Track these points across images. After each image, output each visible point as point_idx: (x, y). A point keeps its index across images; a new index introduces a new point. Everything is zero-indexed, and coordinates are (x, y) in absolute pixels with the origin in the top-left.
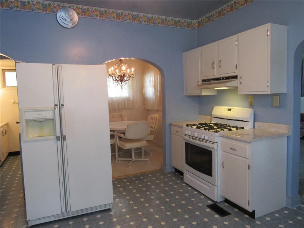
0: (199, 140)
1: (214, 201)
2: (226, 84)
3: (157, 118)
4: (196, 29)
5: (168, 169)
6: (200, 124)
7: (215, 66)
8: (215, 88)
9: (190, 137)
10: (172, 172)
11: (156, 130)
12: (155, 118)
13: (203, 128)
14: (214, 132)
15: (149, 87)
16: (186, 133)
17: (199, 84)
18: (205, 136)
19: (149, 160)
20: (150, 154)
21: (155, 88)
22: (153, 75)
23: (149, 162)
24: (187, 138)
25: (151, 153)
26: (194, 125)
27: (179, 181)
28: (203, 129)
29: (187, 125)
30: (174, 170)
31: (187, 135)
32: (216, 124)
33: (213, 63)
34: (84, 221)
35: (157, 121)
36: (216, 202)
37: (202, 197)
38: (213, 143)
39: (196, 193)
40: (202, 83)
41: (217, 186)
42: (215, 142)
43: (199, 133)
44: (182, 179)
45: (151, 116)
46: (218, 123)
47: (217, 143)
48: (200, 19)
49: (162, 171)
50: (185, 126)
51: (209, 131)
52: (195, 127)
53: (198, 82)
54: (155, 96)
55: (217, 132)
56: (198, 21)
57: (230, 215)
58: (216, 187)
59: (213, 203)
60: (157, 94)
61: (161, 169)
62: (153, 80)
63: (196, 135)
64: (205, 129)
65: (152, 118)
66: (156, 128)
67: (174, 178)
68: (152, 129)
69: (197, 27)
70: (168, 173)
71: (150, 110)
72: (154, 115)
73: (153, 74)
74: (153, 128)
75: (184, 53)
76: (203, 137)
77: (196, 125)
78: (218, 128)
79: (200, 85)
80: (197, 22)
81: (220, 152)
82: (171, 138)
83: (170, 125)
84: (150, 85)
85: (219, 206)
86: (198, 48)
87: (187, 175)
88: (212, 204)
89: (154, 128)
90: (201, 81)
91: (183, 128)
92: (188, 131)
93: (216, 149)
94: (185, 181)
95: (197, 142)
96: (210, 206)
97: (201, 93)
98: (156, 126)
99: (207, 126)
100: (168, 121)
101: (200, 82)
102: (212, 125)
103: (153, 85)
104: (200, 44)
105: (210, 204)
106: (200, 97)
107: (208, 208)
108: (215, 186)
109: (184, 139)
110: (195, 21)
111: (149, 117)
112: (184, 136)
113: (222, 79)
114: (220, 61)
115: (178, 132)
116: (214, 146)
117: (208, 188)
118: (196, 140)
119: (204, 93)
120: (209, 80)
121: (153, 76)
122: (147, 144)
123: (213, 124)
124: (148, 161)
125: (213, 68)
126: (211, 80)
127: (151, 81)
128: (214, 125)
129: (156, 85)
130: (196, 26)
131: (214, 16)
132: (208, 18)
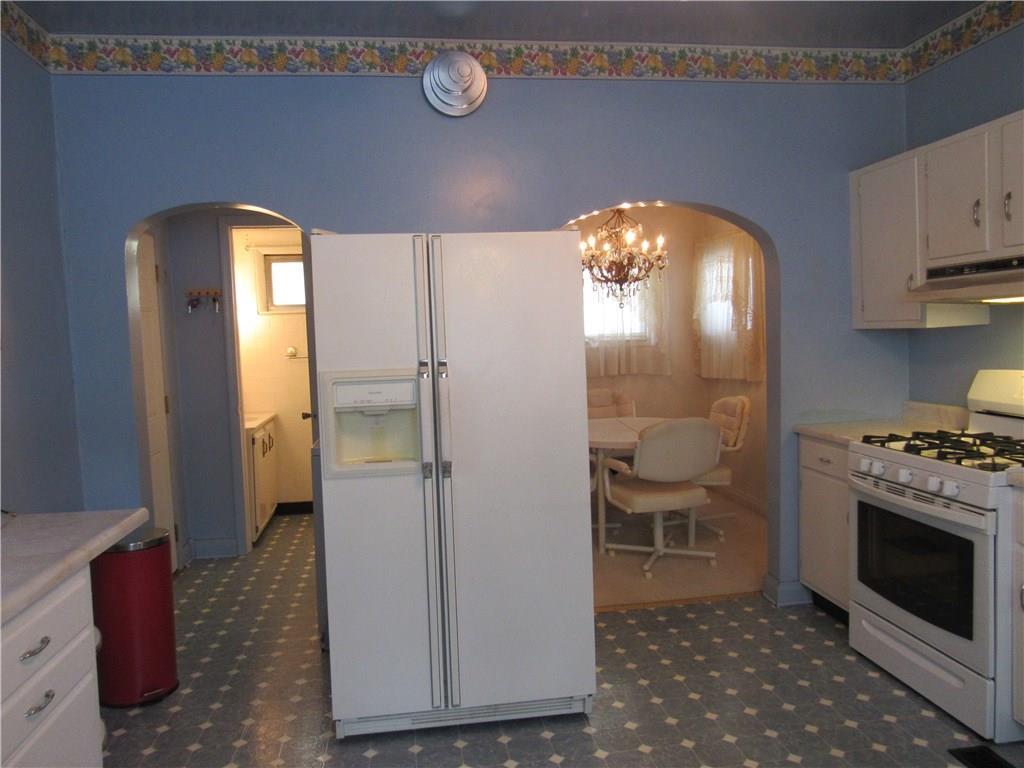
0: (916, 497)
1: (981, 738)
3: (746, 410)
4: (902, 79)
5: (787, 595)
6: (916, 436)
7: (987, 214)
8: (984, 301)
9: (876, 484)
10: (803, 606)
11: (738, 451)
12: (738, 410)
13: (934, 452)
14: (982, 467)
15: (715, 300)
16: (864, 467)
17: (913, 287)
18: (942, 483)
19: (713, 555)
20: (717, 535)
21: (737, 301)
22: (729, 257)
23: (713, 563)
24: (866, 485)
25: (721, 532)
26: (893, 438)
27: (831, 644)
28: (935, 455)
29: (867, 440)
30: (811, 601)
31: (865, 475)
32: (986, 438)
33: (978, 203)
34: (500, 743)
35: (746, 419)
36: (991, 741)
37: (928, 714)
38: (980, 510)
39: (899, 693)
40: (927, 284)
41: (994, 679)
42: (989, 507)
43: (915, 471)
44: (844, 634)
45: (723, 399)
46: (996, 434)
47: (994, 510)
48: (919, 44)
49: (762, 597)
50: (858, 442)
51: (959, 462)
52: (900, 445)
53: (911, 278)
54: (739, 336)
55: (994, 468)
56: (910, 49)
58: (992, 682)
59: (976, 743)
60: (746, 325)
61: (761, 592)
62: (731, 275)
63: (904, 476)
64: (942, 456)
65: (728, 410)
66: (739, 445)
67: (813, 630)
68: (727, 445)
69: (906, 73)
70: (789, 607)
71: (717, 380)
72: (732, 400)
73: (732, 254)
74: (731, 444)
75: (853, 175)
76: (933, 484)
77: (902, 439)
78: (999, 453)
79: (917, 290)
80: (905, 56)
81: (1006, 545)
82: (799, 484)
83: (798, 434)
84: (719, 291)
85: (996, 755)
86: (911, 152)
87: (864, 622)
88: (972, 745)
89: (735, 445)
90: (925, 275)
91: (851, 448)
92: (873, 461)
93: (991, 532)
94: (852, 643)
95: (907, 505)
96: (959, 754)
97: (923, 319)
98: (741, 437)
99: (949, 446)
100: (789, 421)
101: (920, 279)
102: (970, 440)
103: (730, 294)
104: (918, 136)
105: (964, 746)
106: (913, 333)
107: (956, 761)
108: (988, 678)
109: (854, 489)
110: (899, 52)
111: (716, 403)
112: (855, 479)
113: (1015, 263)
114: (1009, 196)
115: (828, 462)
116: (986, 523)
117: (954, 682)
118: (902, 494)
119: (936, 320)
120: (959, 270)
121: (732, 259)
122: (709, 501)
123: (975, 436)
124: (713, 558)
125: (977, 223)
126: (967, 270)
127: (721, 281)
128: (978, 442)
129: (742, 292)
130: (904, 68)
131: (979, 23)
132: (953, 34)
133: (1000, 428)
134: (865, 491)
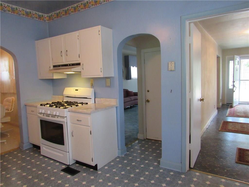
0: (52, 117)
1: (67, 165)
2: (72, 69)
3: (14, 101)
4: (47, 21)
5: (26, 146)
6: (53, 103)
7: (63, 54)
8: (64, 73)
9: (44, 115)
10: (30, 148)
11: (12, 112)
12: (11, 101)
13: (55, 106)
14: (64, 108)
15: (4, 71)
17: (50, 69)
18: (56, 113)
19: (5, 141)
20: (7, 135)
21: (10, 72)
22: (7, 59)
23: (6, 143)
24: (41, 116)
25: (8, 134)
26: (47, 104)
27: (37, 155)
29: (41, 105)
30: (32, 146)
31: (41, 113)
32: (67, 102)
33: (61, 52)
35: (14, 103)
36: (69, 165)
37: (58, 164)
38: (63, 117)
39: (52, 161)
40: (53, 69)
41: (69, 152)
42: (65, 116)
43: (51, 111)
44: (40, 152)
45: (7, 98)
46: (69, 101)
47: (66, 117)
48: (50, 14)
49: (20, 149)
50: (39, 106)
51: (59, 108)
52: (48, 105)
53: (50, 67)
54: (11, 80)
55: (66, 108)
56: (48, 15)
57: (80, 173)
58: (68, 153)
59: (67, 166)
60: (13, 78)
61: (19, 147)
62: (8, 65)
63: (49, 112)
64: (56, 107)
65: (8, 101)
66: (12, 110)
67: (32, 153)
68: (8, 111)
69: (48, 20)
70: (26, 149)
71: (6, 93)
72: (10, 98)
73: (8, 59)
74: (10, 110)
75: (36, 42)
76: (54, 114)
77: (50, 104)
78: (68, 105)
79: (51, 70)
80: (47, 16)
81: (69, 124)
82: (27, 118)
83: (26, 105)
84: (5, 68)
85: (71, 168)
86: (49, 38)
87: (44, 148)
88: (66, 167)
89: (11, 110)
90: (53, 66)
91: (38, 107)
92: (42, 110)
93: (66, 122)
94: (42, 154)
95: (50, 119)
96: (64, 170)
97: (53, 77)
98: (13, 107)
99: (58, 104)
100: (23, 103)
101: (52, 68)
102: (63, 103)
103: (8, 70)
104: (51, 35)
105: (64, 168)
106: (53, 80)
107: (62, 172)
108: (68, 152)
109: (39, 117)
110: (46, 15)
111: (5, 99)
112: (39, 115)
113: (69, 65)
114: (67, 51)
115: (33, 111)
116: (65, 120)
117: (61, 155)
118: (49, 116)
119: (56, 77)
120: (59, 66)
121: (8, 60)
122: (3, 126)
123: (64, 102)
124: (5, 142)
125: (62, 56)
126: (61, 66)
127: (5, 66)
128: (65, 103)
129: (11, 69)
130: (47, 19)
131: (61, 13)
132: (57, 14)
133: (69, 100)
134: (41, 117)
